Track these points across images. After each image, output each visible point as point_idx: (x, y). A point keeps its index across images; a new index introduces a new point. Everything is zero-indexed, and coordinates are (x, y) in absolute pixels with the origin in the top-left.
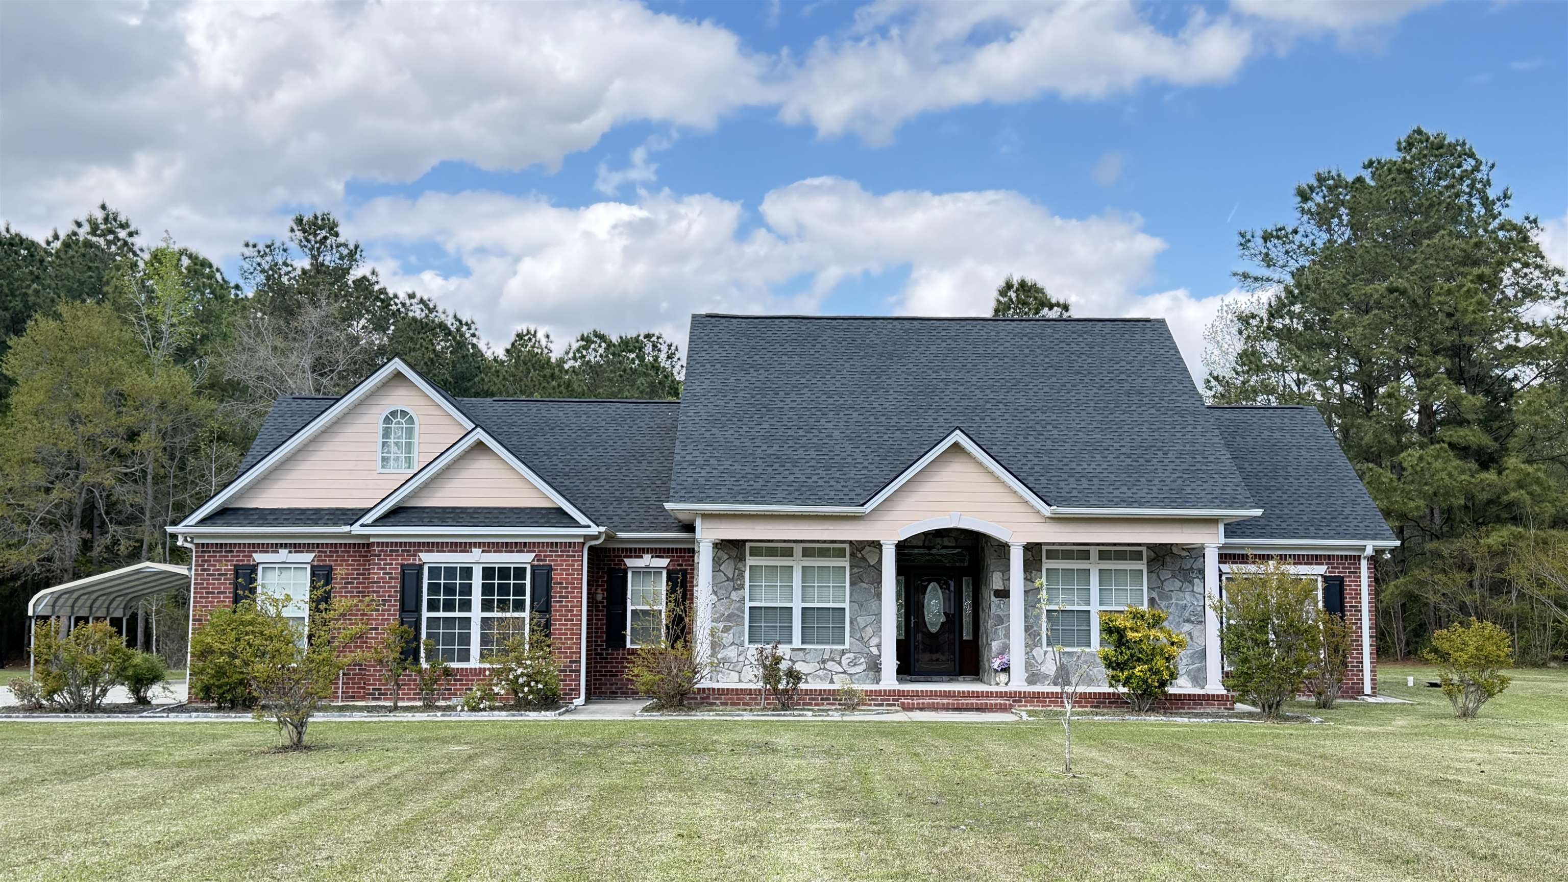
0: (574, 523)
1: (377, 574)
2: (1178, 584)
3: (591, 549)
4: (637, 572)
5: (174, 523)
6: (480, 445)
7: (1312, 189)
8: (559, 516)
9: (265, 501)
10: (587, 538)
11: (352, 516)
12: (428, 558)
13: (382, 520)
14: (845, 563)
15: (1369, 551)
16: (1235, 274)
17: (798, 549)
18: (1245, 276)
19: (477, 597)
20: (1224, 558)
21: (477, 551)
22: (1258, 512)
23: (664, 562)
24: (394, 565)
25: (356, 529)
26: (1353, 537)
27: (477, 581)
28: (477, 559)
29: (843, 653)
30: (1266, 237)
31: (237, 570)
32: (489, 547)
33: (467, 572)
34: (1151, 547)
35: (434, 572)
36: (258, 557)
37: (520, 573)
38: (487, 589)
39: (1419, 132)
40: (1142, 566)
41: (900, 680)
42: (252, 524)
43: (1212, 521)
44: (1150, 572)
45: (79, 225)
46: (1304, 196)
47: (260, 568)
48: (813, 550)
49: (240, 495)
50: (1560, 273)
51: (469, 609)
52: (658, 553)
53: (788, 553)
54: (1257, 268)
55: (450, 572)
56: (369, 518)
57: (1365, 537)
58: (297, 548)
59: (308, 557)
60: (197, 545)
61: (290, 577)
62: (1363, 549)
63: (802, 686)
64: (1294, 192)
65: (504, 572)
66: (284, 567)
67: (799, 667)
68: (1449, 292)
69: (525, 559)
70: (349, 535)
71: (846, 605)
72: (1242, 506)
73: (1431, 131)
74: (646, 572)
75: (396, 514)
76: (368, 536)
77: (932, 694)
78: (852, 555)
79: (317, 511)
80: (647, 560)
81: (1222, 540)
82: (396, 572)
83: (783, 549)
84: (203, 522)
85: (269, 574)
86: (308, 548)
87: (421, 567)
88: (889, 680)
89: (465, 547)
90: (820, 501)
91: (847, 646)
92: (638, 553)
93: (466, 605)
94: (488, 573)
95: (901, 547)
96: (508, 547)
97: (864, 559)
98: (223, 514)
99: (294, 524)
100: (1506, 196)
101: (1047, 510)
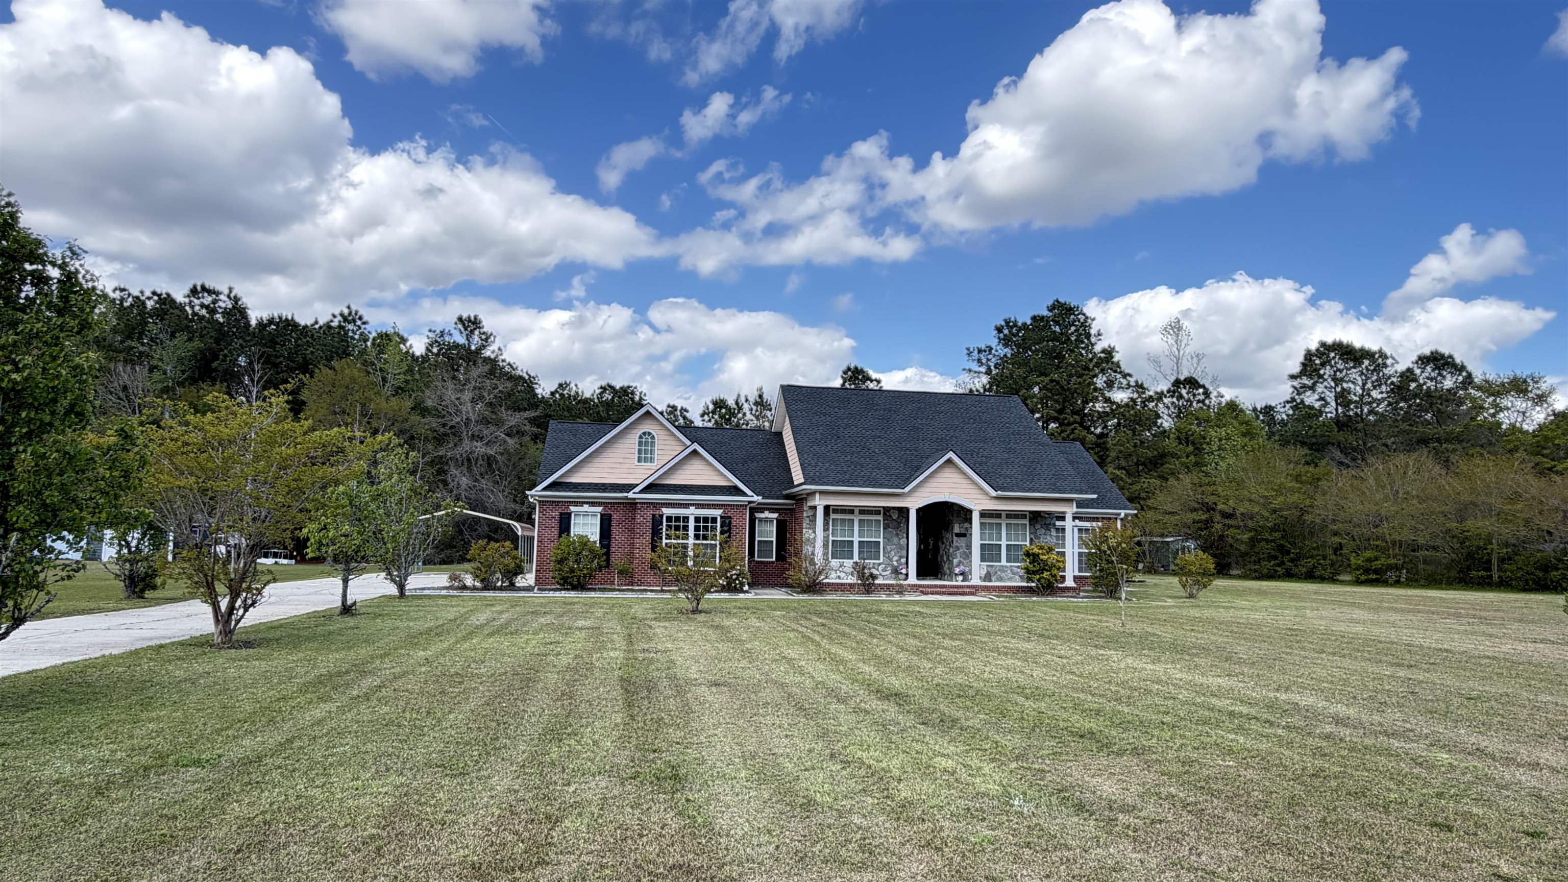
0: (744, 494)
1: (639, 519)
2: (1044, 531)
3: (750, 508)
4: (761, 520)
5: (530, 490)
6: (695, 452)
7: (1003, 327)
8: (735, 491)
9: (575, 479)
10: (750, 502)
11: (629, 487)
12: (667, 511)
13: (643, 491)
14: (880, 518)
15: (1122, 515)
16: (964, 370)
17: (857, 511)
18: (970, 371)
19: (691, 532)
20: (1074, 518)
21: (692, 508)
22: (1095, 496)
23: (775, 515)
24: (649, 513)
25: (631, 495)
26: (1115, 509)
27: (692, 524)
28: (692, 512)
29: (879, 564)
30: (980, 351)
31: (561, 514)
32: (699, 506)
33: (686, 519)
34: (1030, 512)
35: (669, 519)
36: (573, 508)
37: (714, 520)
38: (697, 529)
39: (1058, 301)
40: (1026, 522)
41: (918, 579)
42: (570, 491)
43: (1070, 500)
44: (1030, 525)
45: (334, 316)
46: (999, 330)
47: (573, 515)
48: (864, 511)
49: (562, 476)
50: (1130, 375)
51: (687, 539)
52: (772, 511)
53: (851, 512)
54: (975, 367)
55: (677, 519)
56: (637, 489)
57: (1121, 509)
58: (593, 504)
59: (600, 509)
60: (540, 502)
61: (589, 520)
62: (1119, 514)
63: (877, 582)
64: (993, 328)
65: (706, 520)
66: (586, 514)
67: (875, 572)
68: (1080, 383)
69: (717, 513)
70: (626, 498)
71: (881, 540)
72: (1086, 493)
73: (1062, 300)
74: (766, 520)
75: (651, 488)
76: (634, 499)
77: (936, 586)
78: (884, 514)
79: (603, 485)
80: (766, 514)
81: (1075, 509)
82: (649, 519)
83: (850, 511)
84: (545, 489)
85: (577, 518)
86: (599, 504)
87: (661, 516)
88: (913, 579)
89: (686, 506)
90: (881, 486)
91: (881, 561)
92: (762, 510)
93: (686, 537)
94: (697, 520)
95: (919, 511)
96: (709, 506)
97: (890, 516)
98: (554, 486)
99: (593, 491)
100: (1099, 335)
101: (993, 493)
